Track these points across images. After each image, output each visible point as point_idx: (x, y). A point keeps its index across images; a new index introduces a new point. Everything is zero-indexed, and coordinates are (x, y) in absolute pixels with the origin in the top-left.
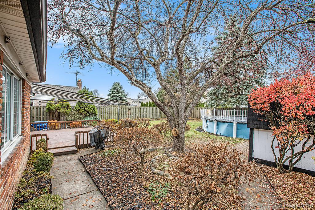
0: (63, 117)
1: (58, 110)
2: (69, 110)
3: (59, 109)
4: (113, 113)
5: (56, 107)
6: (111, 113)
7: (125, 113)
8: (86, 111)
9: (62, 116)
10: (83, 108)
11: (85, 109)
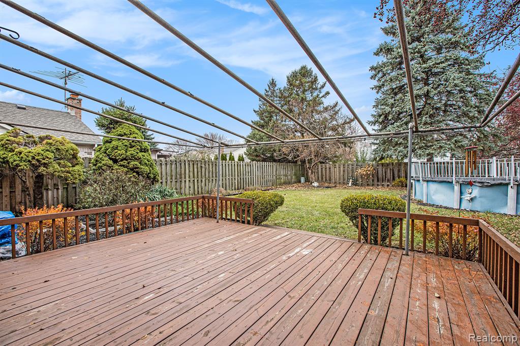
0: (50, 192)
1: (42, 168)
2: (77, 168)
3: (45, 165)
4: (187, 176)
5: (33, 158)
6: (183, 176)
7: (213, 177)
8: (132, 169)
9: (47, 190)
10: (125, 163)
11: (131, 166)
